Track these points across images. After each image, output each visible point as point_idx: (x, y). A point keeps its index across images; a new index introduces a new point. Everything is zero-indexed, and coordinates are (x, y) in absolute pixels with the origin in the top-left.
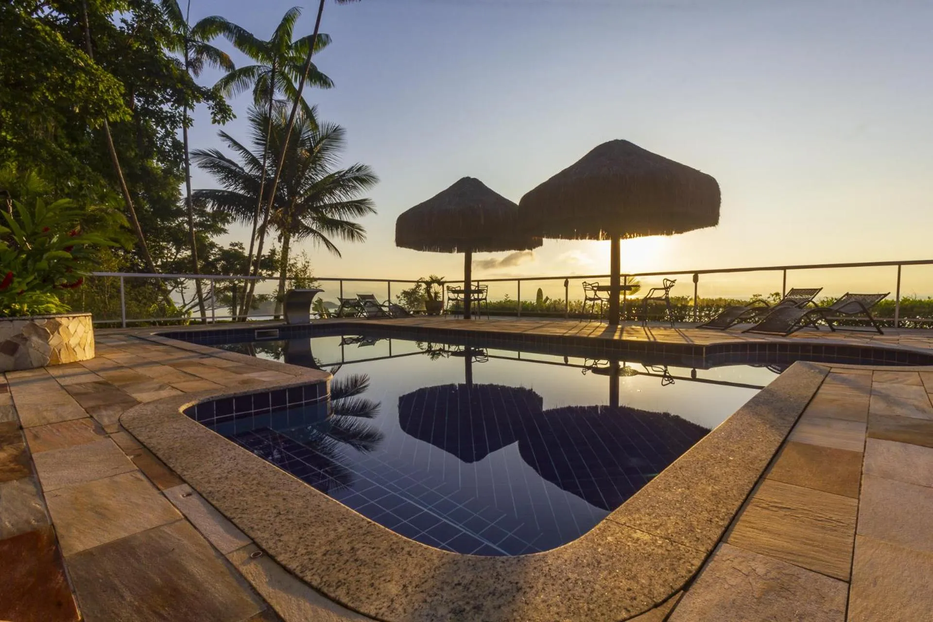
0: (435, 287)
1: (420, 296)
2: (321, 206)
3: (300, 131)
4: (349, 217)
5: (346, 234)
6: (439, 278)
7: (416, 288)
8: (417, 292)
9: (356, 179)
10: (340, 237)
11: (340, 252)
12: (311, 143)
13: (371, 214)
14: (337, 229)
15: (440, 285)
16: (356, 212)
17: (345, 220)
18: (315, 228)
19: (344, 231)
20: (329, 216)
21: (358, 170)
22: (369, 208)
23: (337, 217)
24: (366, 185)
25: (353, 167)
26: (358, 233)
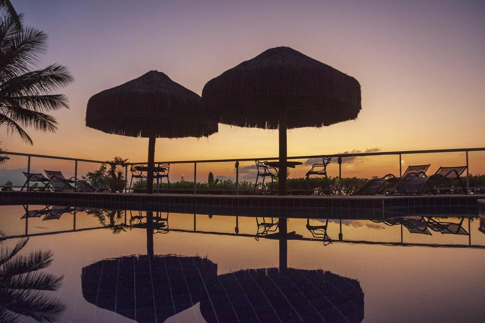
0: (119, 168)
1: (104, 177)
2: (18, 98)
3: (5, 33)
4: (42, 109)
5: (39, 124)
6: (124, 159)
7: (101, 170)
8: (102, 173)
9: (53, 76)
10: (33, 126)
11: (32, 140)
12: (14, 44)
13: (64, 108)
14: (31, 119)
15: (124, 167)
16: (50, 105)
17: (39, 112)
18: (9, 117)
19: (37, 121)
20: (24, 107)
21: (55, 70)
22: (62, 103)
23: (32, 108)
24: (60, 82)
25: (51, 67)
26: (50, 123)
